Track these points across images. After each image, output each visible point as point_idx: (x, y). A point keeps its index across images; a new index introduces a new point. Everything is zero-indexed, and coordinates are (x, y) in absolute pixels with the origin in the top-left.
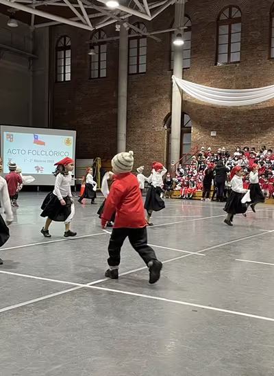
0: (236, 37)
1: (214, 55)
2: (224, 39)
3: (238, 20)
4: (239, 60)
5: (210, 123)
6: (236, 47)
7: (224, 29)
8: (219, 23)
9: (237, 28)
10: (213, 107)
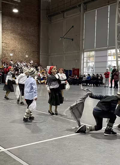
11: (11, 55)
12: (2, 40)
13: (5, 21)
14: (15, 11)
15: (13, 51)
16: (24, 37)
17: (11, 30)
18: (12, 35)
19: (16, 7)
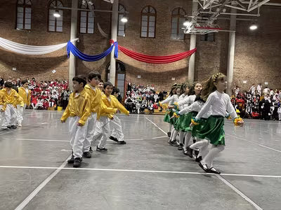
0: (28, 16)
1: (14, 23)
2: (20, 15)
3: (29, 6)
4: (30, 28)
5: (12, 63)
6: (28, 21)
7: (21, 10)
8: (17, 5)
9: (28, 10)
10: (14, 54)
11: (245, 82)
12: (234, 65)
13: (239, 42)
14: (253, 28)
15: (247, 78)
16: (264, 59)
17: (246, 52)
18: (247, 57)
19: (254, 24)
